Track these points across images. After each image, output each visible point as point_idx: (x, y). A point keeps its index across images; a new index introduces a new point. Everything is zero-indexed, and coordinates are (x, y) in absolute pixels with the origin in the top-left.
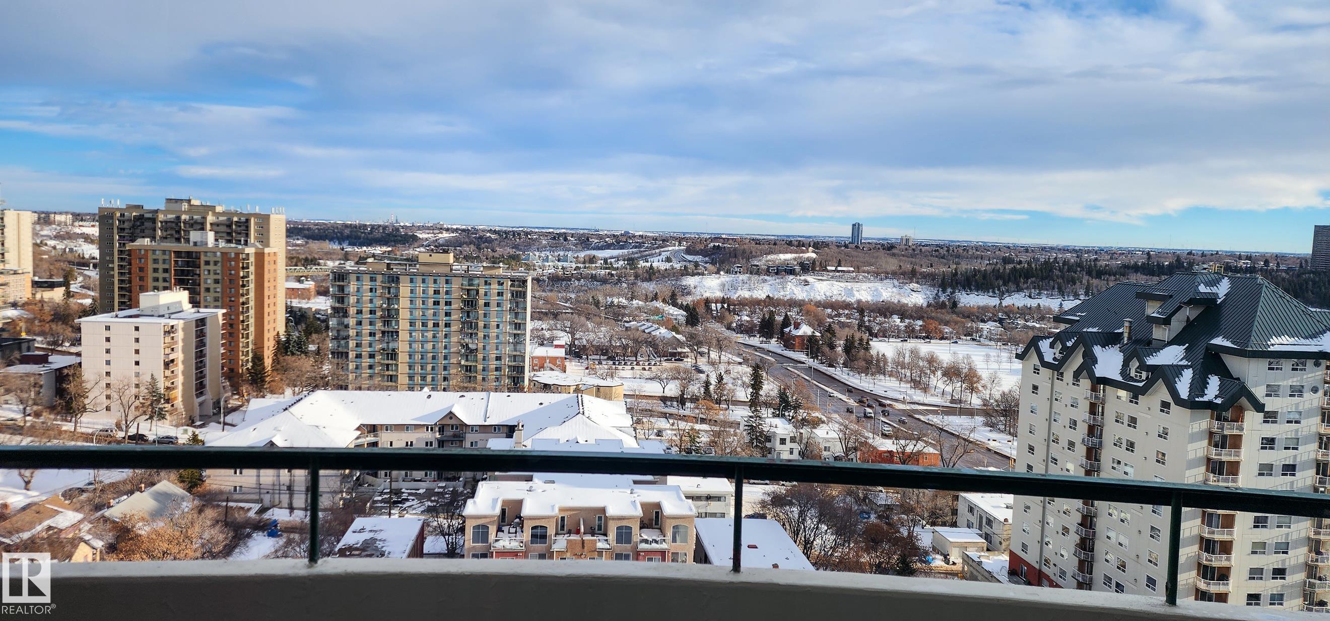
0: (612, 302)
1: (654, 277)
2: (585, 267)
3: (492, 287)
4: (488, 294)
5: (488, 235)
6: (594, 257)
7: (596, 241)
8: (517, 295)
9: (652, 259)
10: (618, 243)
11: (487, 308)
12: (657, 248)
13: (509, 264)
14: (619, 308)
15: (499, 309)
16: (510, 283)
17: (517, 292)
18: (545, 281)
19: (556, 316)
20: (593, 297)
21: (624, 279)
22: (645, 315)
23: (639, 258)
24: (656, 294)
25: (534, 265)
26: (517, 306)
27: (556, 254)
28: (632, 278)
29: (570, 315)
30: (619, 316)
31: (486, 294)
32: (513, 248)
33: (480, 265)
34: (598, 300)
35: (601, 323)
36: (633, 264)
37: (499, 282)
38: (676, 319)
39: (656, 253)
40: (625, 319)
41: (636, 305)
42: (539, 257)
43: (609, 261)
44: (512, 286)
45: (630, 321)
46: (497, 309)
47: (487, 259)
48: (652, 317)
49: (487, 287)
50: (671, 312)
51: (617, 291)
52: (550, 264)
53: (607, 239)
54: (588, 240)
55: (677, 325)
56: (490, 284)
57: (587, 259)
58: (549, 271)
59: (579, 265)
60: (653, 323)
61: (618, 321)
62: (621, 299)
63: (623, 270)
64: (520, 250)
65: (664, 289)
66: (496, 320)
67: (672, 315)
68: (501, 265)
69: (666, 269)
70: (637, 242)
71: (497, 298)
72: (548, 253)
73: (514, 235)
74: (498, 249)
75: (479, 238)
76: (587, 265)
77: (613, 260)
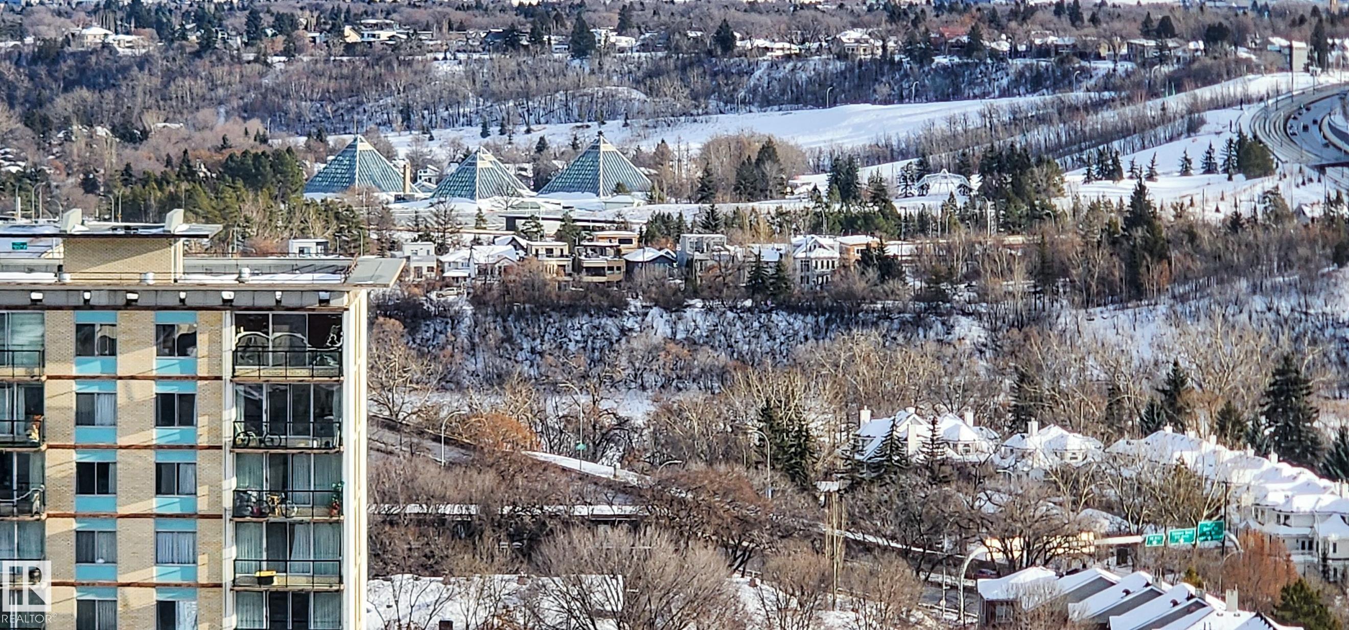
0: (893, 444)
1: (1155, 273)
2: (711, 223)
3: (125, 363)
4: (102, 409)
5: (95, 34)
6: (768, 151)
7: (780, 48)
8: (277, 415)
9: (1142, 159)
10: (923, 57)
11: (95, 502)
12: (1176, 84)
13: (224, 215)
14: (937, 480)
15: (172, 504)
16: (230, 337)
17: (277, 393)
18: (459, 315)
19: (534, 540)
20: (766, 414)
21: (963, 294)
22: (1105, 521)
23: (1058, 149)
24: (1177, 382)
25: (385, 219)
26: (282, 486)
27: (523, 140)
28: (1020, 283)
29: (618, 537)
30: (936, 529)
31: (85, 417)
32: (247, 112)
33: (45, 226)
34: (803, 434)
35: (825, 582)
36: (1018, 189)
37: (164, 331)
38: (1308, 544)
39: (1165, 118)
40: (977, 552)
41: (1044, 462)
42: (418, 163)
43: (864, 174)
44: (243, 353)
45: (1012, 567)
46: (155, 504)
47: (89, 186)
48: (1153, 537)
49: (94, 366)
50: (1276, 497)
51: (926, 368)
52: (485, 205)
53: (850, 36)
54: (725, 39)
55: (1314, 583)
56: (110, 347)
57: (723, 167)
58: (482, 255)
59: (671, 208)
60: (1162, 571)
61: (935, 564)
62: (947, 424)
63: (961, 235)
64: (295, 124)
65: (1229, 349)
66: (154, 574)
67: (1285, 518)
68: (176, 221)
69: (1235, 223)
70: (1044, 52)
71: (156, 435)
72: (471, 138)
73: (253, 32)
74: (154, 122)
75: (38, 57)
76: (725, 208)
77: (890, 171)
